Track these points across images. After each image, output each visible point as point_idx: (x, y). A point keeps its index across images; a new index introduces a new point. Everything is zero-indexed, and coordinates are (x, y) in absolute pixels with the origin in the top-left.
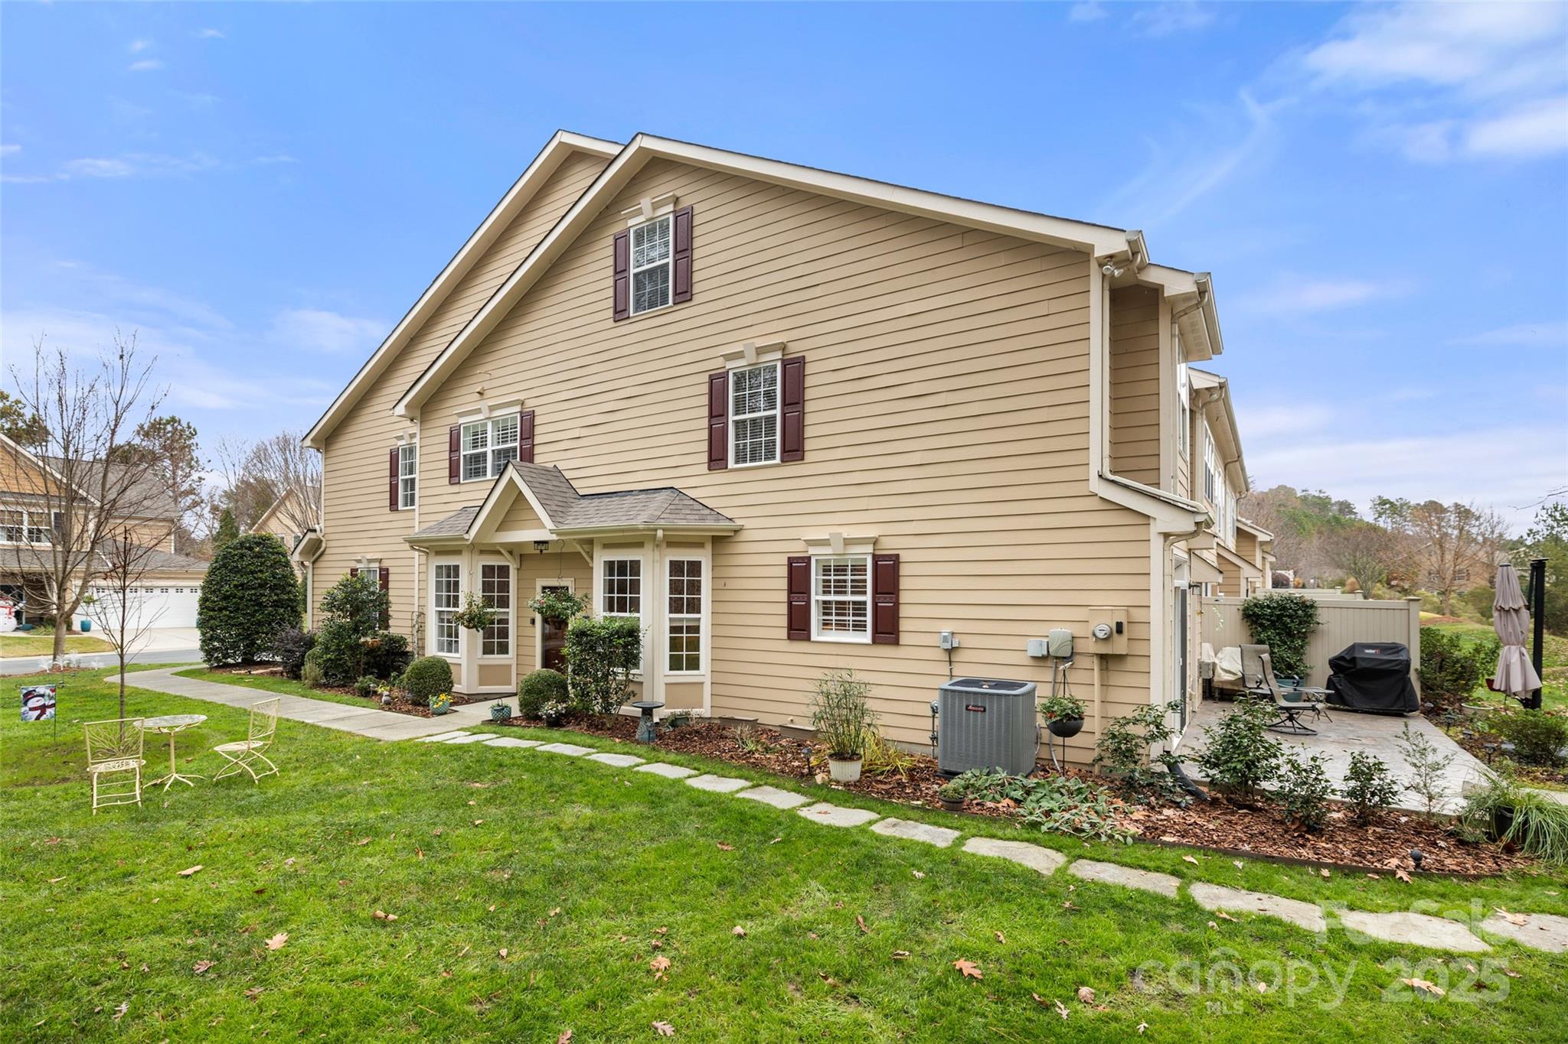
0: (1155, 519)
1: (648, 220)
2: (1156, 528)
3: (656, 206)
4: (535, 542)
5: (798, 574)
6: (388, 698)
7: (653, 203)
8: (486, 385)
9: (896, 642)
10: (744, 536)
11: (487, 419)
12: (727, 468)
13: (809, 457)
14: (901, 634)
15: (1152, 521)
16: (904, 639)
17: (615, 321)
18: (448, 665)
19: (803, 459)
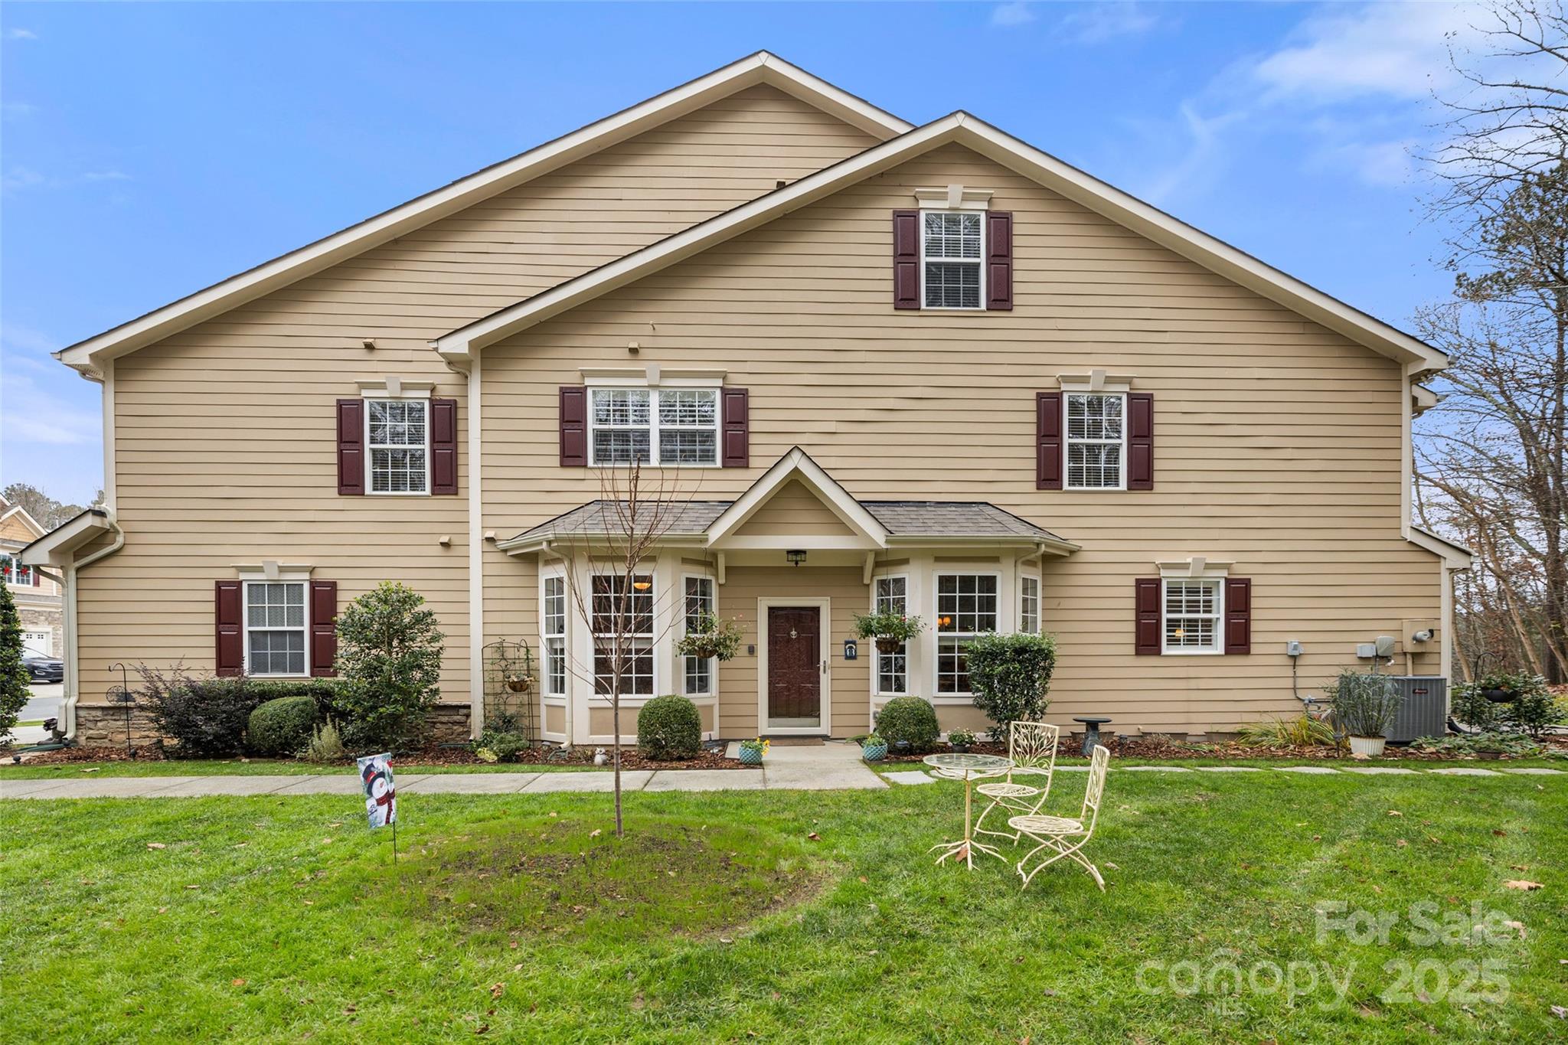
0: (1445, 558)
1: (950, 209)
2: (1445, 565)
3: (966, 197)
4: (789, 552)
5: (1147, 594)
6: (604, 757)
7: (964, 193)
8: (645, 342)
9: (1247, 652)
10: (1082, 557)
11: (650, 386)
12: (1061, 489)
13: (1157, 487)
14: (1252, 645)
15: (1442, 560)
16: (1254, 649)
17: (896, 309)
18: (692, 706)
19: (1152, 489)
